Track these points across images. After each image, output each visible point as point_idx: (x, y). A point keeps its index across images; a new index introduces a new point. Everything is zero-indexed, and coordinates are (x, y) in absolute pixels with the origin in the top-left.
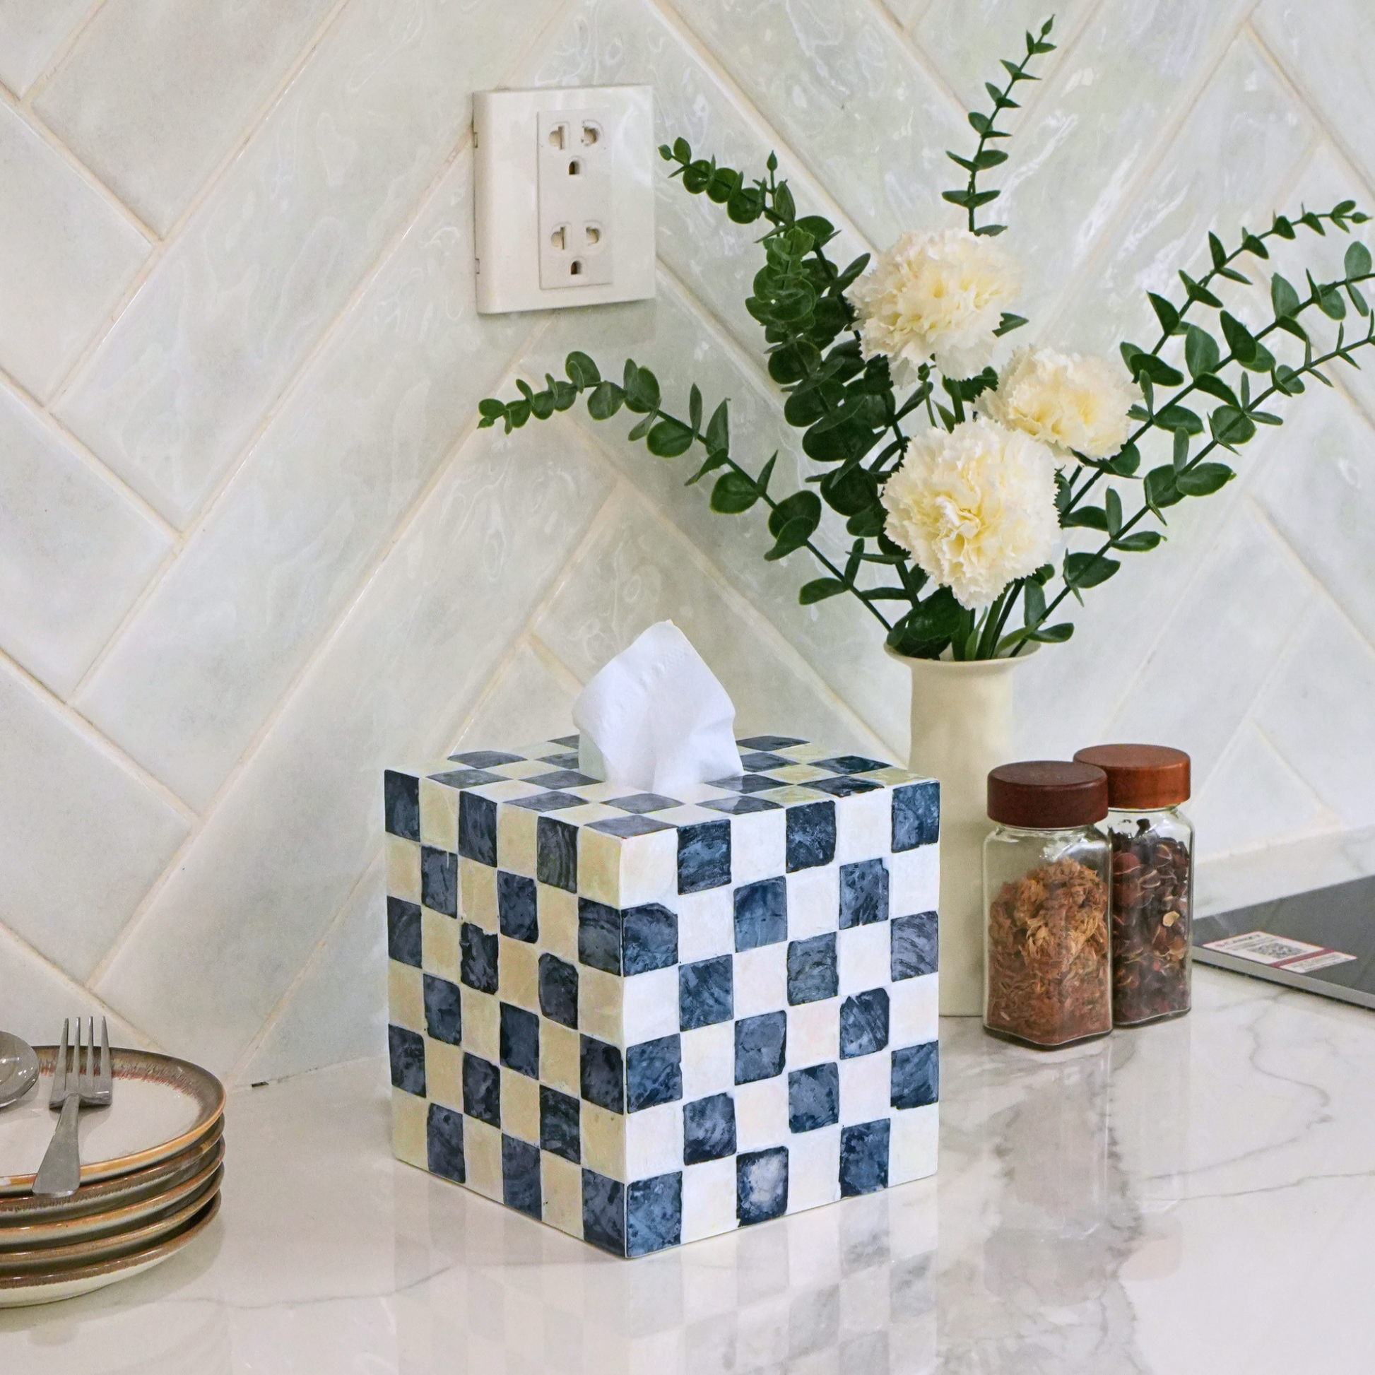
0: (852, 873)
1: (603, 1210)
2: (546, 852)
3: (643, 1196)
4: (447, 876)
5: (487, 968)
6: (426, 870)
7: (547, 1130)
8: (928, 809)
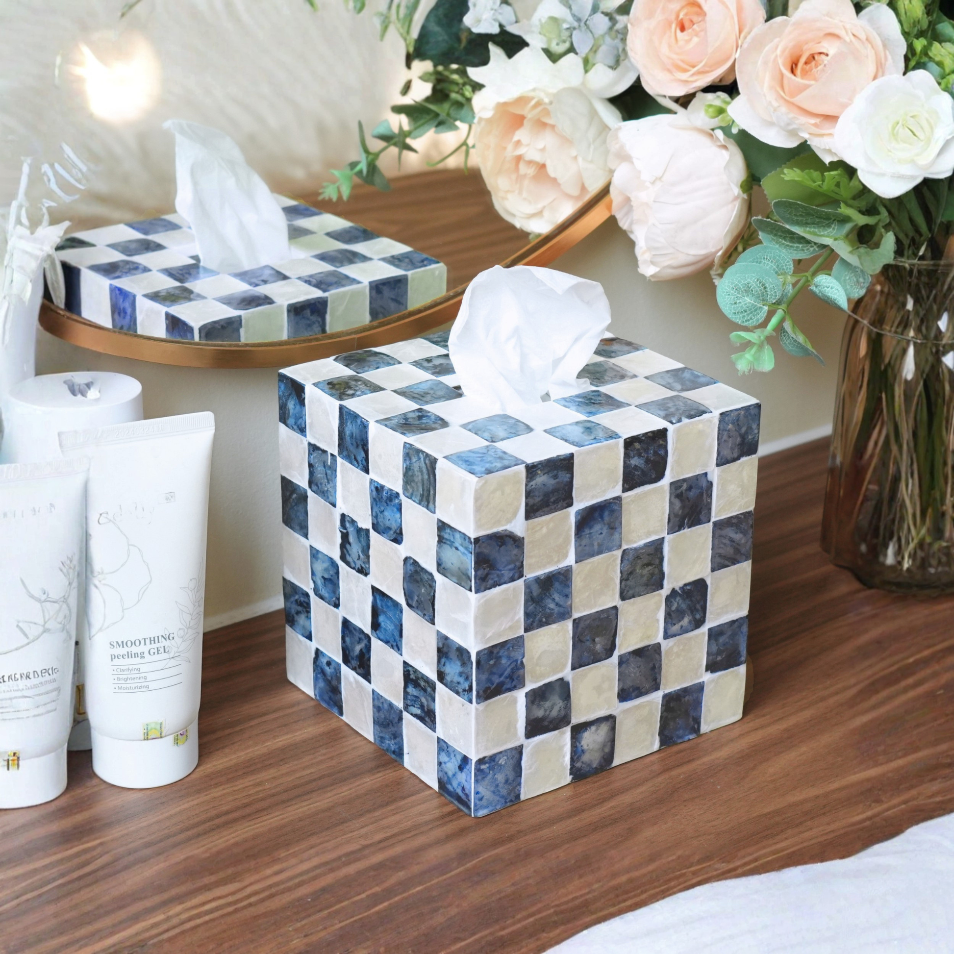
0: (681, 487)
1: (454, 775)
2: (410, 473)
3: (489, 768)
4: (329, 472)
5: (361, 555)
6: (312, 462)
7: (409, 697)
8: (750, 428)
